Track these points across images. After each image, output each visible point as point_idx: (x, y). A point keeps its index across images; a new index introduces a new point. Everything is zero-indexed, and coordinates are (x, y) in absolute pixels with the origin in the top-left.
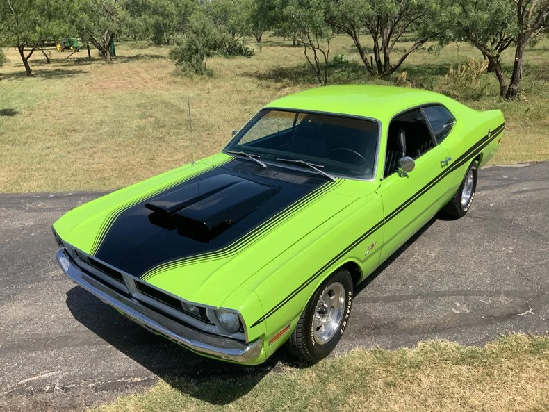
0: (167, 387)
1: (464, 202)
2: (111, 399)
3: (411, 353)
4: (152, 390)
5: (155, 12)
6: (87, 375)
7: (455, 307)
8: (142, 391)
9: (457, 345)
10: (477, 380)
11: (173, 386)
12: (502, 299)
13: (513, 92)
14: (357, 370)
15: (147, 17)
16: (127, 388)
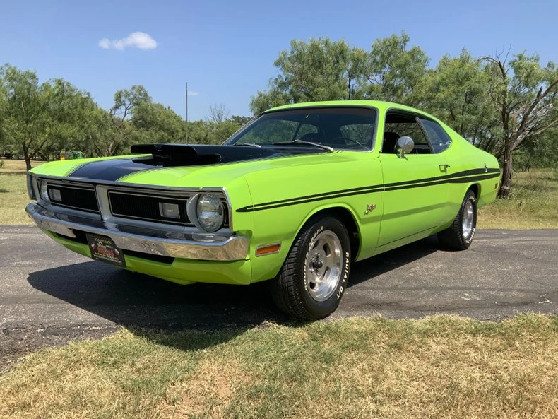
0: (130, 336)
1: (466, 235)
2: (61, 343)
3: (419, 323)
4: (112, 337)
5: (161, 128)
6: (36, 322)
7: (465, 296)
8: (100, 338)
9: (469, 319)
10: (496, 349)
11: (138, 334)
12: (516, 293)
13: (504, 192)
14: (357, 333)
15: (153, 133)
16: (82, 334)
